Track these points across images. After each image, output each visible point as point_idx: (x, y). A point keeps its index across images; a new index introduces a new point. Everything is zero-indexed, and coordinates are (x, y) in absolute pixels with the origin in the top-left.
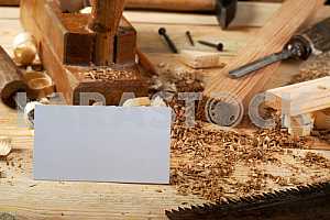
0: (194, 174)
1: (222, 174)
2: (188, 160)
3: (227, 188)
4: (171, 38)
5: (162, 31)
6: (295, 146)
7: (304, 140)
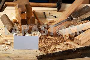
0: (43, 48)
1: (49, 48)
2: (43, 45)
3: (49, 51)
4: (46, 14)
5: (44, 13)
6: (65, 41)
7: (67, 40)
